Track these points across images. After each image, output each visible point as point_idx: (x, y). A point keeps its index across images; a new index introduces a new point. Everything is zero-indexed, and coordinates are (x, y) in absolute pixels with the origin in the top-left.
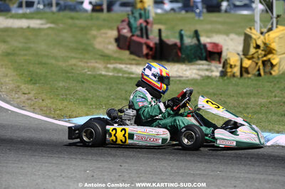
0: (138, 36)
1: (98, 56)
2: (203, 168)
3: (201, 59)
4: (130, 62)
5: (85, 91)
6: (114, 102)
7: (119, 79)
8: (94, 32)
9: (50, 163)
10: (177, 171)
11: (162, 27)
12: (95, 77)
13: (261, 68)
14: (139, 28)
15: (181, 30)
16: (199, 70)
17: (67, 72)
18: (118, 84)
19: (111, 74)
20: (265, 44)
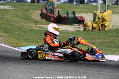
0: (49, 13)
1: (32, 21)
2: (75, 69)
3: (76, 23)
4: (46, 24)
5: (27, 36)
6: (39, 41)
7: (41, 31)
8: (31, 11)
9: (11, 66)
10: (64, 70)
11: (60, 10)
12: (31, 30)
13: (101, 27)
14: (50, 10)
15: (68, 11)
16: (75, 28)
17: (19, 28)
18: (41, 33)
19: (38, 29)
20: (102, 17)
